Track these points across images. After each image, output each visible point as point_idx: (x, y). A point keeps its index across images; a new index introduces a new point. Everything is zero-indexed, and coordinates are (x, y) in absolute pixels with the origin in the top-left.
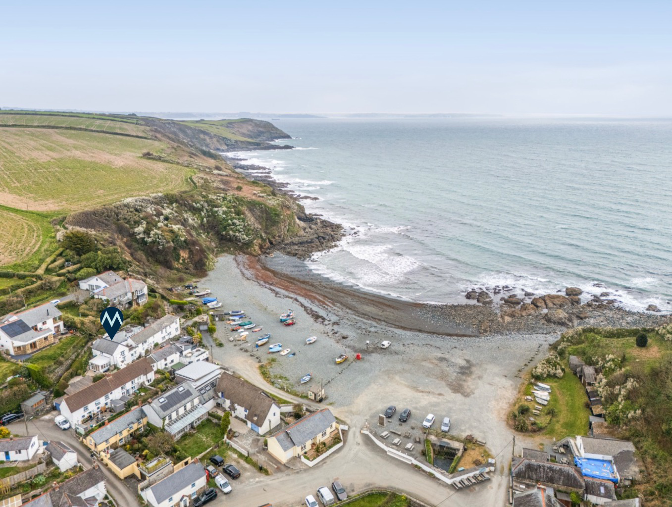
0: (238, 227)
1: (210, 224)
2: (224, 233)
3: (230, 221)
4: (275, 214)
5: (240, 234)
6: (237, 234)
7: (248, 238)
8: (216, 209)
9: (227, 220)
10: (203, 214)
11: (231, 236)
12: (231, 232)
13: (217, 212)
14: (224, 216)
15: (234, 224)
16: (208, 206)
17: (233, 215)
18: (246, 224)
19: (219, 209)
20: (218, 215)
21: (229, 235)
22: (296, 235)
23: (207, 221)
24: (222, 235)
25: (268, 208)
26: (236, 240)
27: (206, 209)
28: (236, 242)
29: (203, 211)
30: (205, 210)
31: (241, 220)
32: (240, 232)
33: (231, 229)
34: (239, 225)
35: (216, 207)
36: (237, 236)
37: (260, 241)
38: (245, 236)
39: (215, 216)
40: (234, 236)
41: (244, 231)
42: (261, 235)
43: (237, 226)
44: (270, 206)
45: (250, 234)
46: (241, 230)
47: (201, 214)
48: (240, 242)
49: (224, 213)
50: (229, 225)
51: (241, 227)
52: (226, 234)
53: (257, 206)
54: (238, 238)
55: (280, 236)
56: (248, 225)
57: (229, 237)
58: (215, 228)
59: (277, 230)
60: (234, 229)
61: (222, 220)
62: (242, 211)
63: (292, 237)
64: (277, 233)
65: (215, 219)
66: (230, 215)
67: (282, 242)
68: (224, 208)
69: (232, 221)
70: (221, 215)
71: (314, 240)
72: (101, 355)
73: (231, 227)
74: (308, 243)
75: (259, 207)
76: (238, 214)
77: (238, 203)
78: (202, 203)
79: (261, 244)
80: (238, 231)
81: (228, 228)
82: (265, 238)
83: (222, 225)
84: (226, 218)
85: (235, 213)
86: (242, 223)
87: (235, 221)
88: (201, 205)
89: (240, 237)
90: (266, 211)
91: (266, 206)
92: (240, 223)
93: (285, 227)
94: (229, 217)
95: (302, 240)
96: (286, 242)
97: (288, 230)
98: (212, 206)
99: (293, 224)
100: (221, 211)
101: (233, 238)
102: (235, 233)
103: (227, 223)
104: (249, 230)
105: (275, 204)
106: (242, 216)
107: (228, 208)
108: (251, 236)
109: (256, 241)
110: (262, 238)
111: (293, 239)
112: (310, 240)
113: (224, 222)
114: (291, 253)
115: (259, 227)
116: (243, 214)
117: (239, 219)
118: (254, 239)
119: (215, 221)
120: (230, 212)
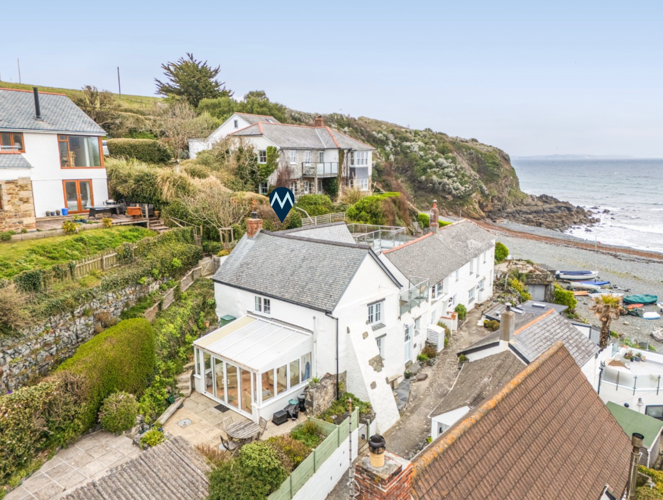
0: (446, 170)
1: (400, 165)
2: (423, 178)
3: (431, 161)
4: (494, 163)
5: (450, 181)
6: (446, 180)
7: (463, 189)
8: (408, 144)
9: (426, 161)
10: (388, 149)
11: (434, 184)
12: (434, 178)
13: (409, 147)
14: (422, 153)
15: (438, 165)
16: (396, 138)
17: (436, 153)
18: (459, 167)
19: (413, 143)
20: (411, 152)
21: (432, 182)
22: (522, 202)
23: (395, 159)
24: (420, 182)
25: (482, 154)
26: (444, 190)
27: (393, 143)
28: (443, 194)
29: (388, 145)
30: (390, 144)
31: (450, 160)
32: (449, 177)
33: (435, 173)
34: (448, 167)
35: (407, 140)
36: (445, 184)
37: (479, 196)
38: (458, 183)
39: (407, 153)
40: (440, 183)
41: (456, 176)
42: (481, 187)
43: (443, 169)
44: (484, 151)
45: (466, 182)
46: (451, 174)
47: (385, 149)
48: (450, 193)
49: (421, 149)
50: (431, 167)
51: (452, 170)
52: (426, 180)
53: (464, 150)
54: (447, 186)
55: (500, 200)
56: (462, 168)
57: (431, 185)
58: (407, 171)
59: (496, 189)
60: (440, 172)
61: (418, 158)
62: (449, 148)
63: (516, 204)
64: (496, 193)
65: (407, 157)
66: (430, 153)
67: (503, 209)
68: (420, 143)
69: (434, 160)
70: (416, 152)
71: (556, 210)
72: (262, 313)
73: (434, 169)
74: (548, 212)
75: (466, 151)
76: (443, 153)
77: (436, 141)
78: (385, 133)
79: (481, 201)
80: (447, 176)
81: (429, 170)
82: (487, 192)
83: (419, 165)
84: (425, 156)
85: (438, 150)
86: (452, 164)
87: (441, 160)
88: (384, 135)
89: (451, 186)
90: (478, 158)
91: (477, 151)
92: (448, 164)
93: (507, 186)
94: (430, 156)
95: (535, 208)
96: (509, 210)
97: (509, 193)
98: (400, 139)
99: (514, 185)
100: (416, 146)
101: (439, 187)
102: (441, 178)
103: (427, 164)
104: (463, 175)
105: (490, 149)
106: (450, 154)
107: (426, 144)
108: (467, 186)
109: (474, 195)
110: (482, 192)
111: (519, 208)
112: (549, 210)
113: (422, 162)
114: (532, 222)
115: (478, 175)
116: (451, 151)
117: (446, 159)
118: (473, 191)
119: (406, 159)
120: (429, 149)
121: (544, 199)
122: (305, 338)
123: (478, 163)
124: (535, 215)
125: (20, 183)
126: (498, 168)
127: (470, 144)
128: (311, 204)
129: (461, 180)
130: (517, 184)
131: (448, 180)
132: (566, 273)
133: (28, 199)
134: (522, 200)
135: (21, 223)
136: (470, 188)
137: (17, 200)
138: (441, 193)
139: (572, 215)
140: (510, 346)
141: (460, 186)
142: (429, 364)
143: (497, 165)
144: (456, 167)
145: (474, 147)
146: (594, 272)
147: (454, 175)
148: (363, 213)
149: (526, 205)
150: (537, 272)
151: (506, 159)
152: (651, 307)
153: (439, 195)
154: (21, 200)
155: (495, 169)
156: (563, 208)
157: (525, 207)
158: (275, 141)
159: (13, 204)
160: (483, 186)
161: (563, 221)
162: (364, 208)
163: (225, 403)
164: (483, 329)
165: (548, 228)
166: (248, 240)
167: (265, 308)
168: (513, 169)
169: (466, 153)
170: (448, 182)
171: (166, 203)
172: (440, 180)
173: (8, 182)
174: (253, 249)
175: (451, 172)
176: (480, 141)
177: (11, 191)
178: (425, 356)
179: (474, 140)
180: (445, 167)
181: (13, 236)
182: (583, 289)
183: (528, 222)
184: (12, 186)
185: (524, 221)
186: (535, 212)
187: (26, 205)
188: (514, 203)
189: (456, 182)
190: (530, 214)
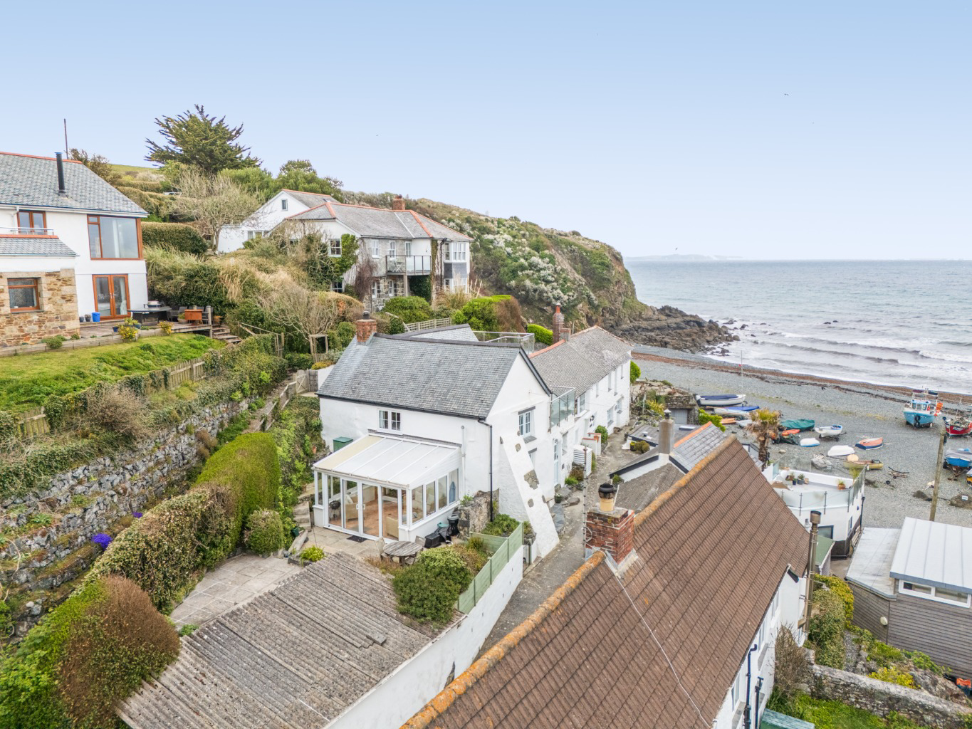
0: (543, 273)
1: (480, 266)
2: (513, 283)
3: (522, 260)
4: (603, 264)
5: (548, 288)
6: (542, 286)
7: (566, 297)
8: (490, 237)
9: (516, 260)
11: (528, 292)
12: (528, 283)
13: (492, 242)
14: (509, 250)
15: (532, 266)
16: (473, 229)
17: (528, 249)
18: (559, 268)
19: (497, 236)
20: (495, 248)
21: (524, 288)
22: (640, 315)
24: (509, 289)
25: (586, 252)
26: (541, 300)
28: (541, 306)
31: (547, 260)
32: (547, 282)
33: (528, 276)
34: (544, 269)
35: (489, 232)
36: (542, 292)
37: (586, 308)
38: (559, 291)
39: (489, 250)
40: (535, 291)
41: (556, 281)
42: (589, 296)
43: (539, 271)
44: (589, 247)
45: (569, 289)
46: (550, 278)
48: (549, 304)
49: (508, 244)
50: (522, 268)
51: (550, 272)
52: (517, 286)
53: (563, 246)
54: (545, 294)
55: (612, 312)
56: (563, 270)
57: (523, 293)
58: (491, 274)
59: (607, 298)
60: (535, 276)
61: (505, 257)
62: (545, 243)
63: (633, 319)
64: (607, 304)
65: (490, 255)
66: (521, 250)
67: (617, 325)
68: (506, 236)
69: (526, 260)
70: (501, 248)
71: (683, 325)
72: (390, 430)
73: (526, 272)
74: (674, 329)
75: (567, 248)
76: (537, 249)
77: (527, 233)
78: (459, 222)
79: (589, 315)
80: (543, 280)
81: (520, 273)
82: (596, 302)
83: (506, 266)
84: (514, 253)
85: (530, 246)
86: (550, 265)
87: (536, 259)
88: (457, 224)
89: (550, 294)
90: (582, 257)
91: (580, 248)
92: (546, 265)
93: (620, 294)
94: (520, 253)
95: (657, 324)
96: (624, 326)
97: (624, 304)
98: (480, 230)
99: (630, 293)
100: (501, 240)
101: (534, 296)
102: (537, 284)
103: (517, 264)
104: (565, 280)
105: (597, 245)
106: (547, 252)
107: (514, 237)
108: (571, 294)
109: (581, 305)
110: (590, 302)
111: (636, 324)
112: (675, 325)
113: (510, 261)
114: (656, 340)
115: (584, 280)
116: (548, 248)
117: (542, 257)
118: (578, 300)
119: (489, 259)
120: (519, 244)
121: (667, 311)
122: (452, 452)
123: (582, 263)
124: (658, 332)
125: (63, 275)
126: (609, 271)
127: (571, 239)
128: (406, 309)
129: (563, 286)
130: (633, 292)
131: (546, 286)
132: (707, 398)
133: (71, 296)
134: (640, 313)
135: (62, 327)
136: (575, 297)
137: (59, 297)
138: (537, 304)
139: (704, 332)
140: (671, 459)
141: (562, 295)
142: (579, 489)
143: (607, 266)
144: (555, 268)
145: (576, 242)
146: (740, 396)
147: (553, 279)
148: (474, 319)
149: (646, 320)
150: (677, 395)
151: (618, 258)
152: (808, 433)
153: (535, 307)
154: (63, 297)
155: (605, 272)
156: (692, 323)
157: (644, 322)
158: (353, 227)
159: (55, 303)
160: (591, 293)
161: (693, 340)
162: (474, 313)
163: (360, 534)
164: (631, 453)
165: (676, 348)
166: (359, 347)
167: (394, 425)
168: (627, 271)
169: (566, 250)
170: (546, 288)
171: (232, 305)
172: (535, 287)
173: (49, 275)
174: (368, 355)
175: (549, 275)
176: (584, 235)
177: (52, 286)
178: (573, 480)
179: (575, 233)
180: (541, 269)
181: (64, 343)
182: (729, 416)
183: (650, 341)
184: (54, 279)
185: (645, 340)
186: (658, 328)
187: (69, 304)
188: (630, 316)
189: (556, 289)
190: (651, 331)
